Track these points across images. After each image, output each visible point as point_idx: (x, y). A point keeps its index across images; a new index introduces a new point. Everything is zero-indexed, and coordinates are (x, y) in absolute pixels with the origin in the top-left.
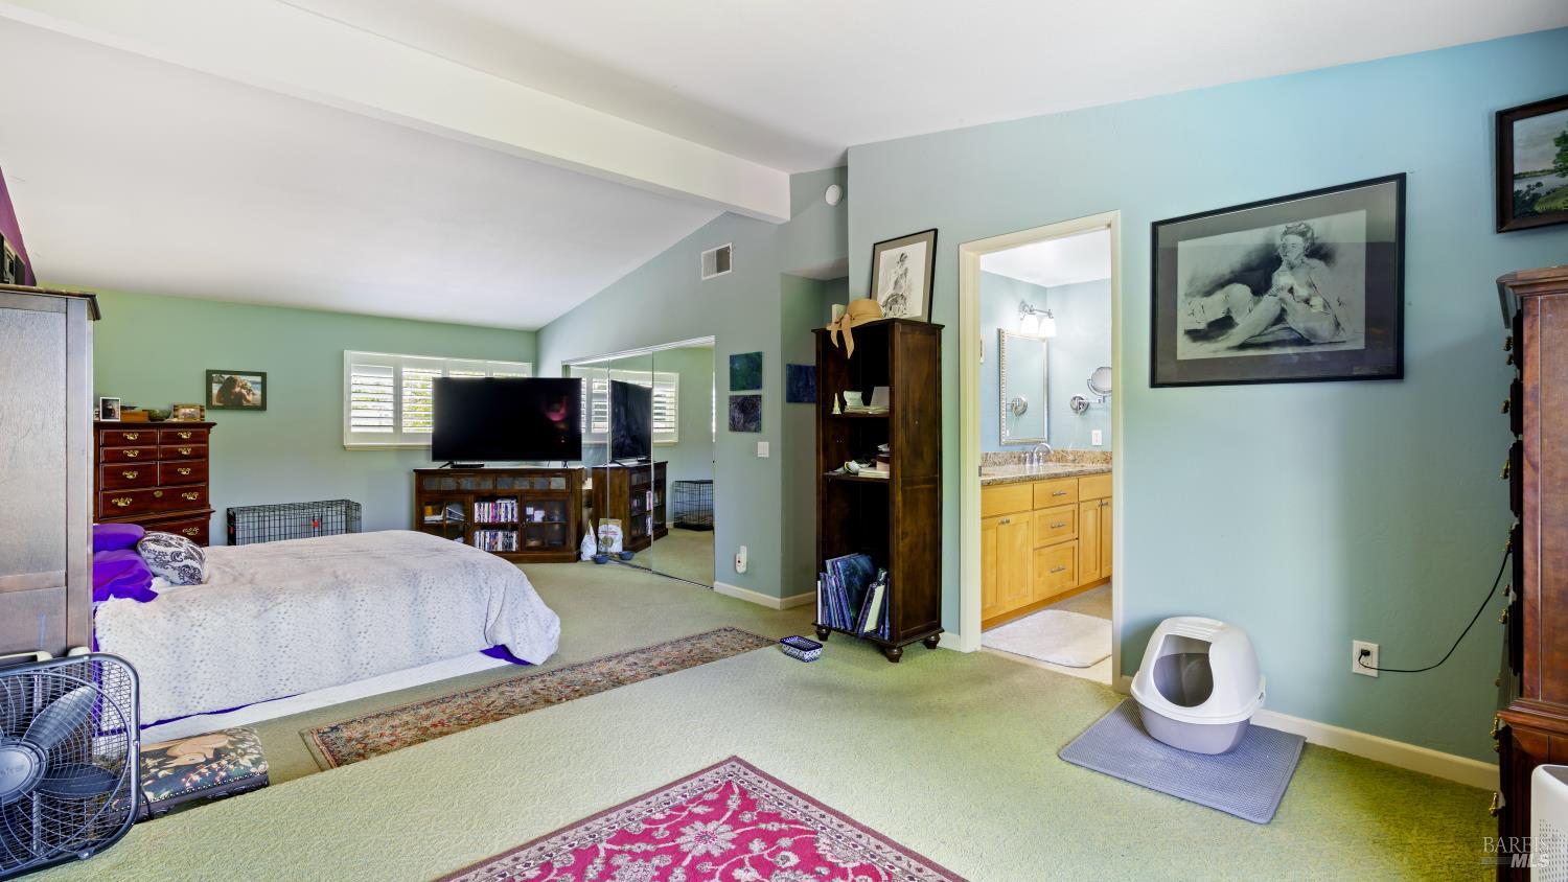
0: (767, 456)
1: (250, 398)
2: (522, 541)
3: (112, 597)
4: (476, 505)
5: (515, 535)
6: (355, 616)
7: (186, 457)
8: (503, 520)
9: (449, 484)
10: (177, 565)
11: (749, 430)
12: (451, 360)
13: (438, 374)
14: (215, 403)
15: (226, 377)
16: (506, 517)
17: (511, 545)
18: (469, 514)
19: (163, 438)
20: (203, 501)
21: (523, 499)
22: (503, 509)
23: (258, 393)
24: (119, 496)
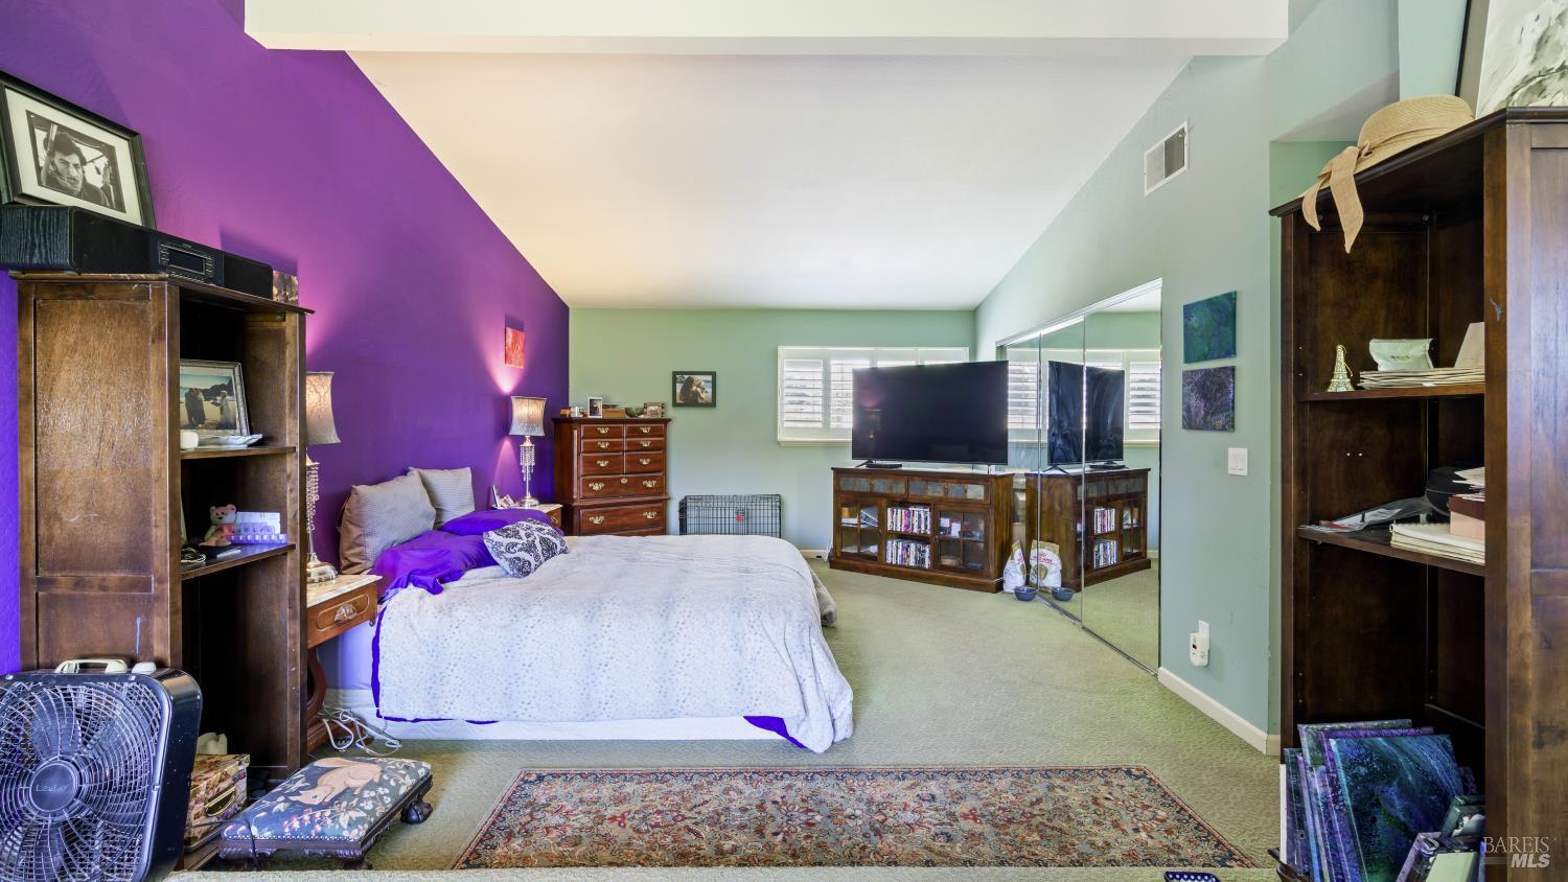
0: (1245, 473)
1: (703, 395)
2: (935, 558)
3: (411, 586)
4: (889, 510)
5: (927, 549)
6: (598, 644)
7: (646, 449)
8: (916, 530)
9: (863, 485)
10: (509, 556)
11: (1214, 429)
12: (879, 349)
13: (864, 364)
14: (678, 401)
15: (686, 377)
16: (919, 527)
17: (923, 560)
18: (882, 520)
19: (628, 432)
20: (662, 488)
21: (937, 508)
22: (916, 518)
23: (710, 390)
24: (595, 481)
